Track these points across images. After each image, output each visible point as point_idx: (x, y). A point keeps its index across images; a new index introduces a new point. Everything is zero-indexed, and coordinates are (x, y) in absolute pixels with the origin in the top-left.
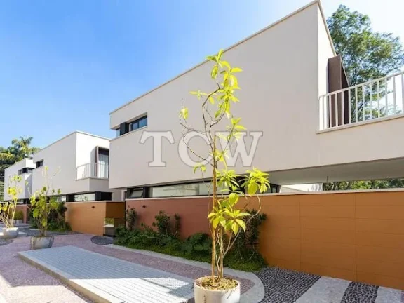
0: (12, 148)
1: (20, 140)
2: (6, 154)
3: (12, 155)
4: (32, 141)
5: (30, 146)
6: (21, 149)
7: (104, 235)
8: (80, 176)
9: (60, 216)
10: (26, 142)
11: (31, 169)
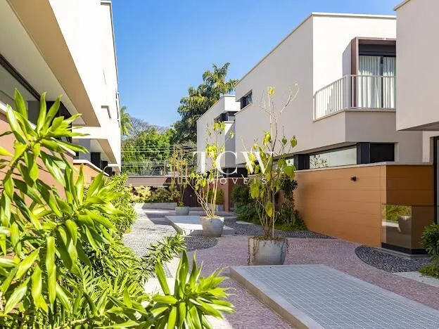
0: (204, 87)
1: (212, 71)
2: (196, 98)
3: (203, 98)
4: (228, 71)
5: (226, 79)
6: (215, 85)
7: (384, 245)
8: (321, 110)
9: (284, 200)
10: (221, 73)
11: (232, 113)
